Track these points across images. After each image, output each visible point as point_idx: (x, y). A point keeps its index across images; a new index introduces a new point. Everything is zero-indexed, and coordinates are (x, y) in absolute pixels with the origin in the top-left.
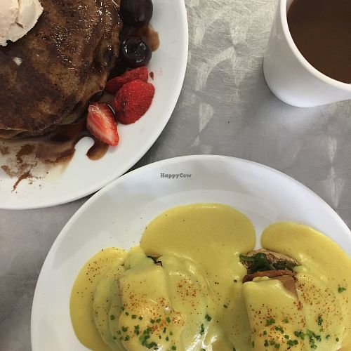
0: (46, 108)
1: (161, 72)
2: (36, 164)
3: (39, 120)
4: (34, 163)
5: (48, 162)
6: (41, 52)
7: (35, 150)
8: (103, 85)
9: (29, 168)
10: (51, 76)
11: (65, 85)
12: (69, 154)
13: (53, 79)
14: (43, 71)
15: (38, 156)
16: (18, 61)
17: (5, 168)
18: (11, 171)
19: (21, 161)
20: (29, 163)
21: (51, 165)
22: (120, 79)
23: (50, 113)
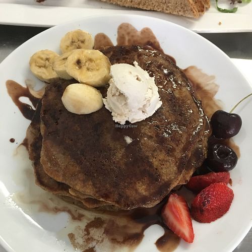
0: (142, 189)
1: (240, 181)
2: (102, 241)
3: (132, 198)
4: (100, 239)
5: (114, 241)
6: (150, 137)
7: (105, 225)
8: (188, 179)
9: (94, 243)
10: (154, 160)
11: (164, 171)
12: (137, 238)
13: (156, 163)
14: (149, 154)
15: (107, 232)
16: (129, 140)
17: (71, 236)
18: (76, 241)
19: (88, 234)
20: (96, 237)
21: (117, 246)
22: (206, 178)
23: (144, 194)
